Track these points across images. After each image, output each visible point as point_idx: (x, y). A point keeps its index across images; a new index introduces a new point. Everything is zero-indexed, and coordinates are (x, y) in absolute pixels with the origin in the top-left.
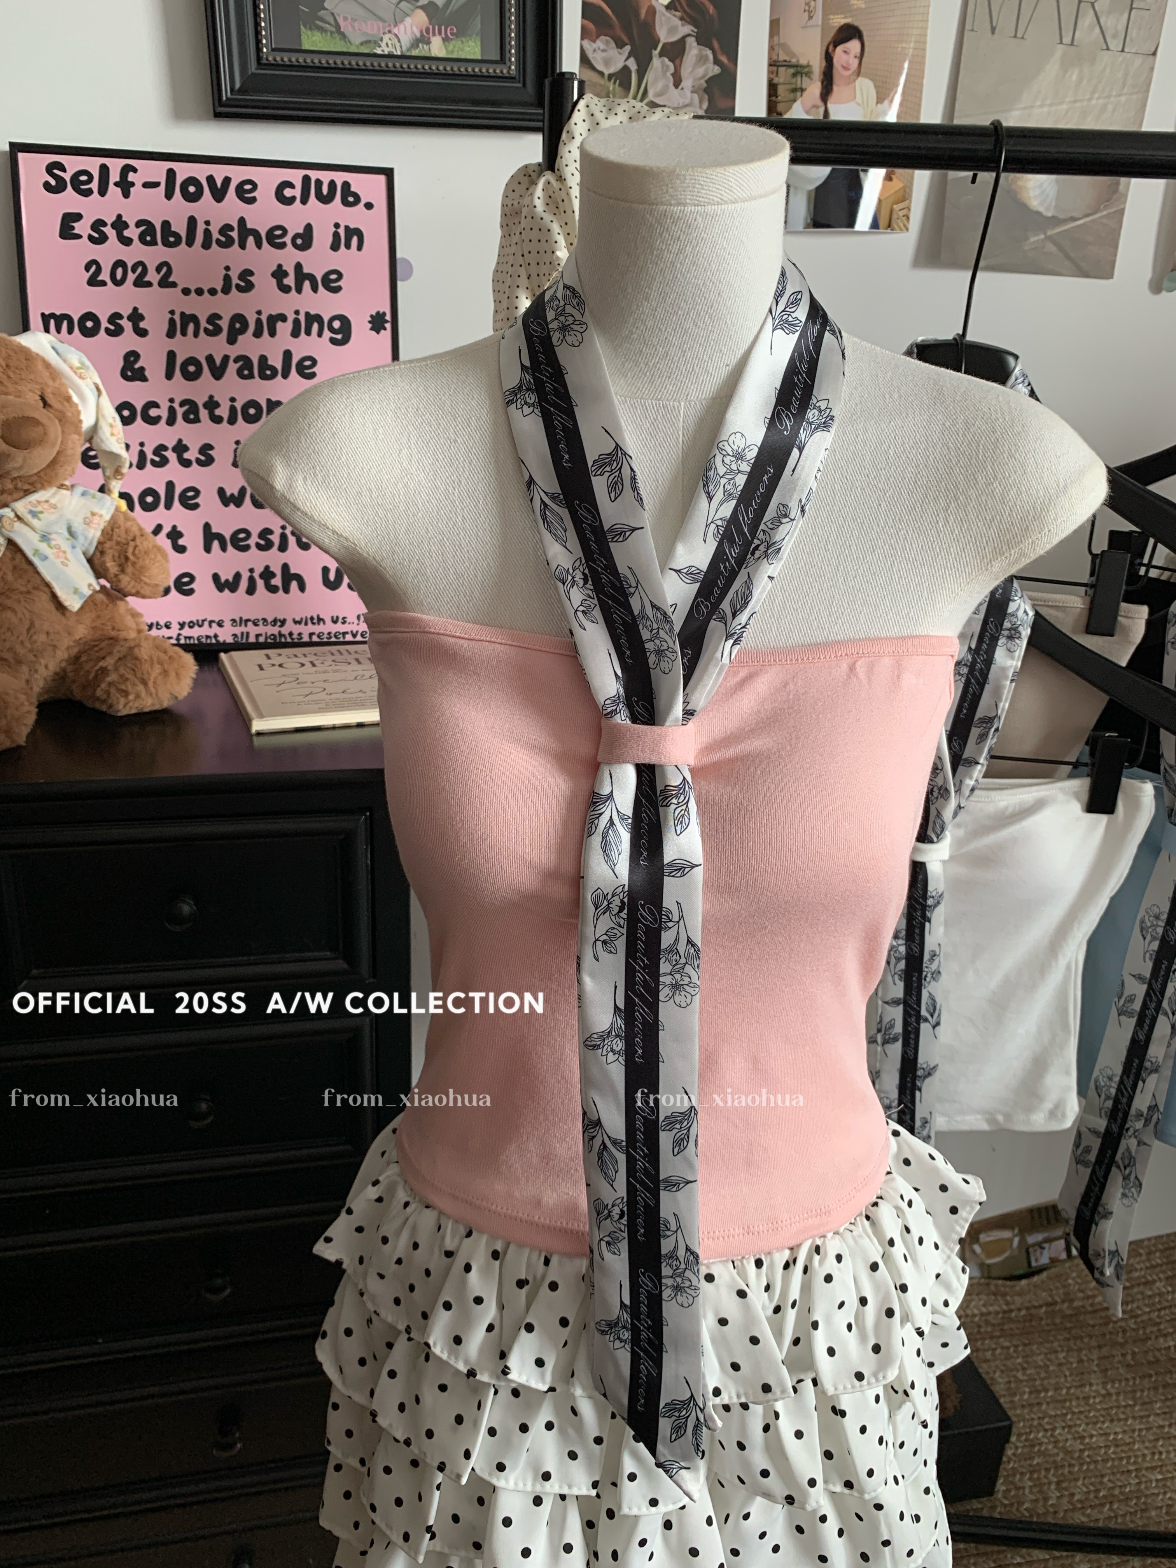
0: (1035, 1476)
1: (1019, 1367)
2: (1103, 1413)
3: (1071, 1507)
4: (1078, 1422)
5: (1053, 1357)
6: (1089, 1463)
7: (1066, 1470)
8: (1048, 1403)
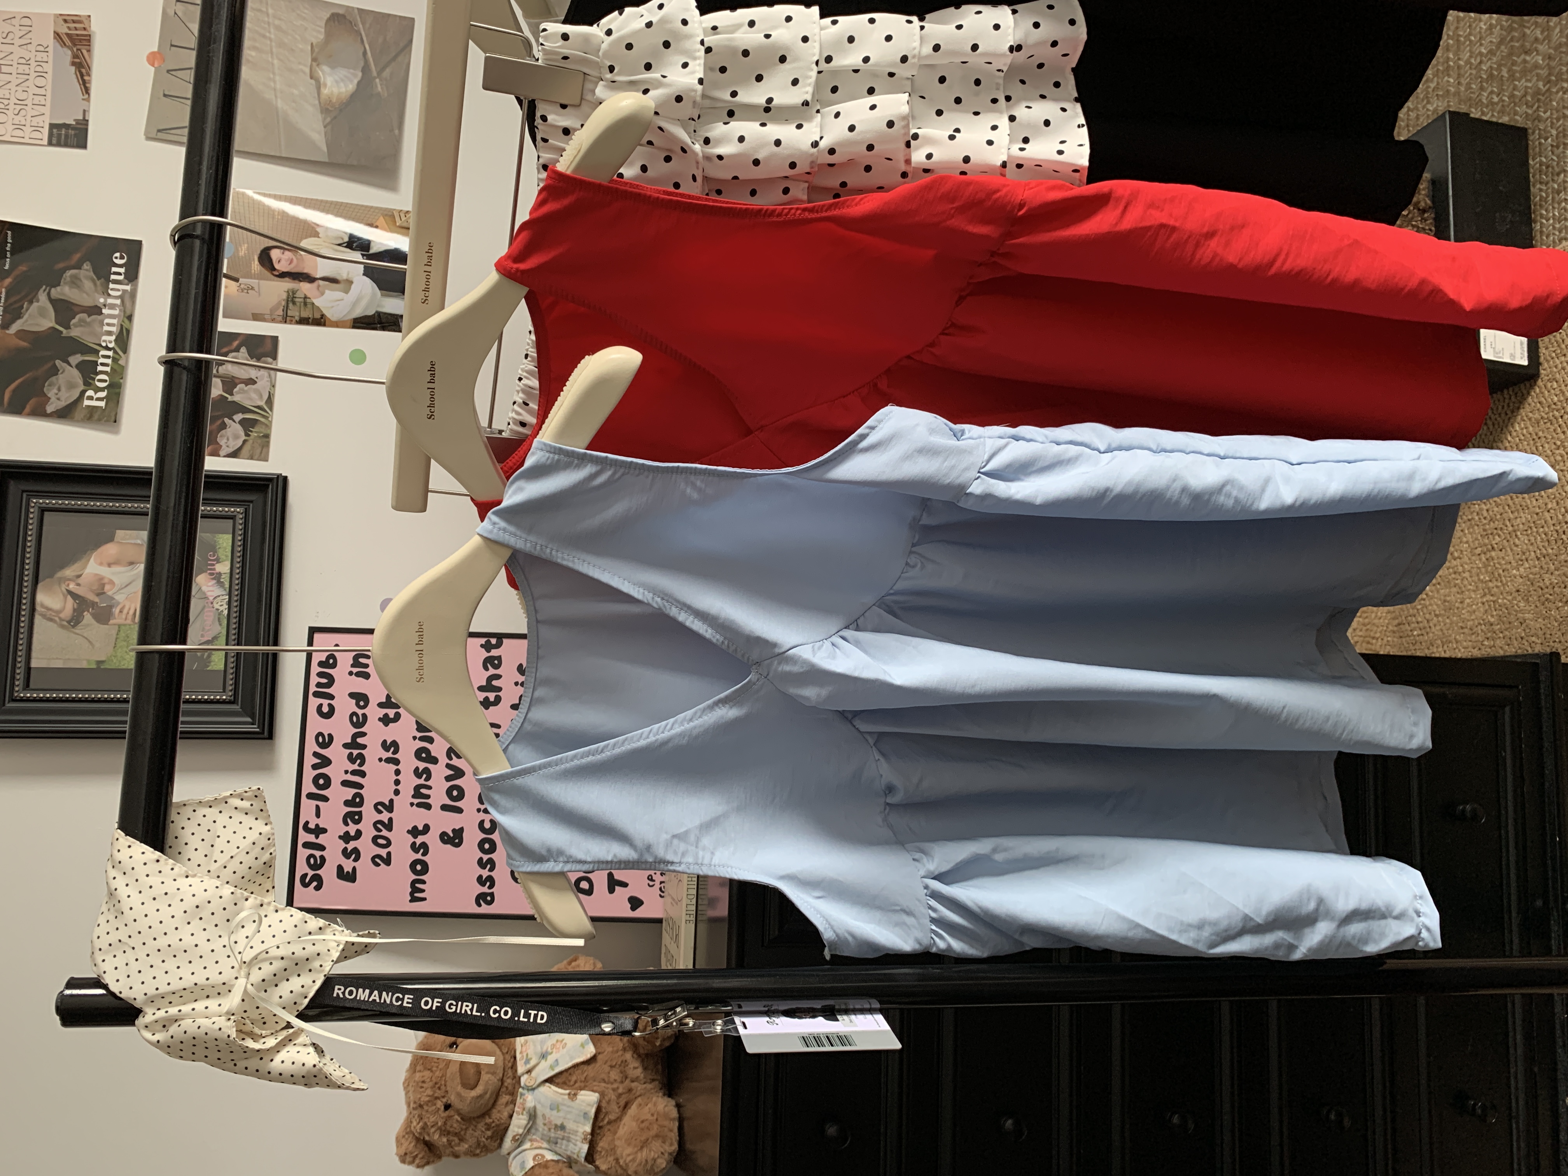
0: (1518, 75)
8: (1459, 59)
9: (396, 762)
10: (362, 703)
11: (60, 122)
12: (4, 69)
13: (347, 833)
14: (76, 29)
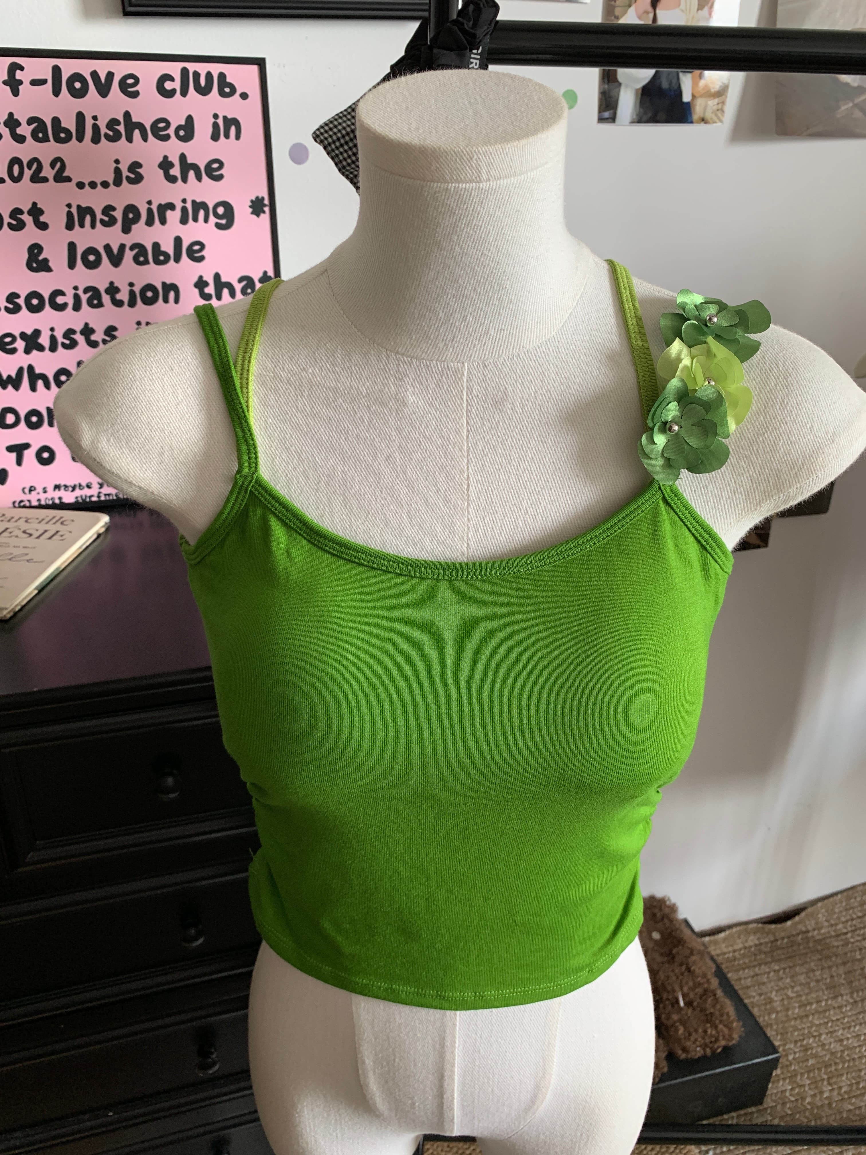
1: (788, 986)
2: (854, 1018)
3: (840, 1098)
4: (837, 1028)
5: (811, 975)
6: (849, 1061)
7: (833, 1068)
9: (118, 182)
10: (182, 133)
13: (19, 124)
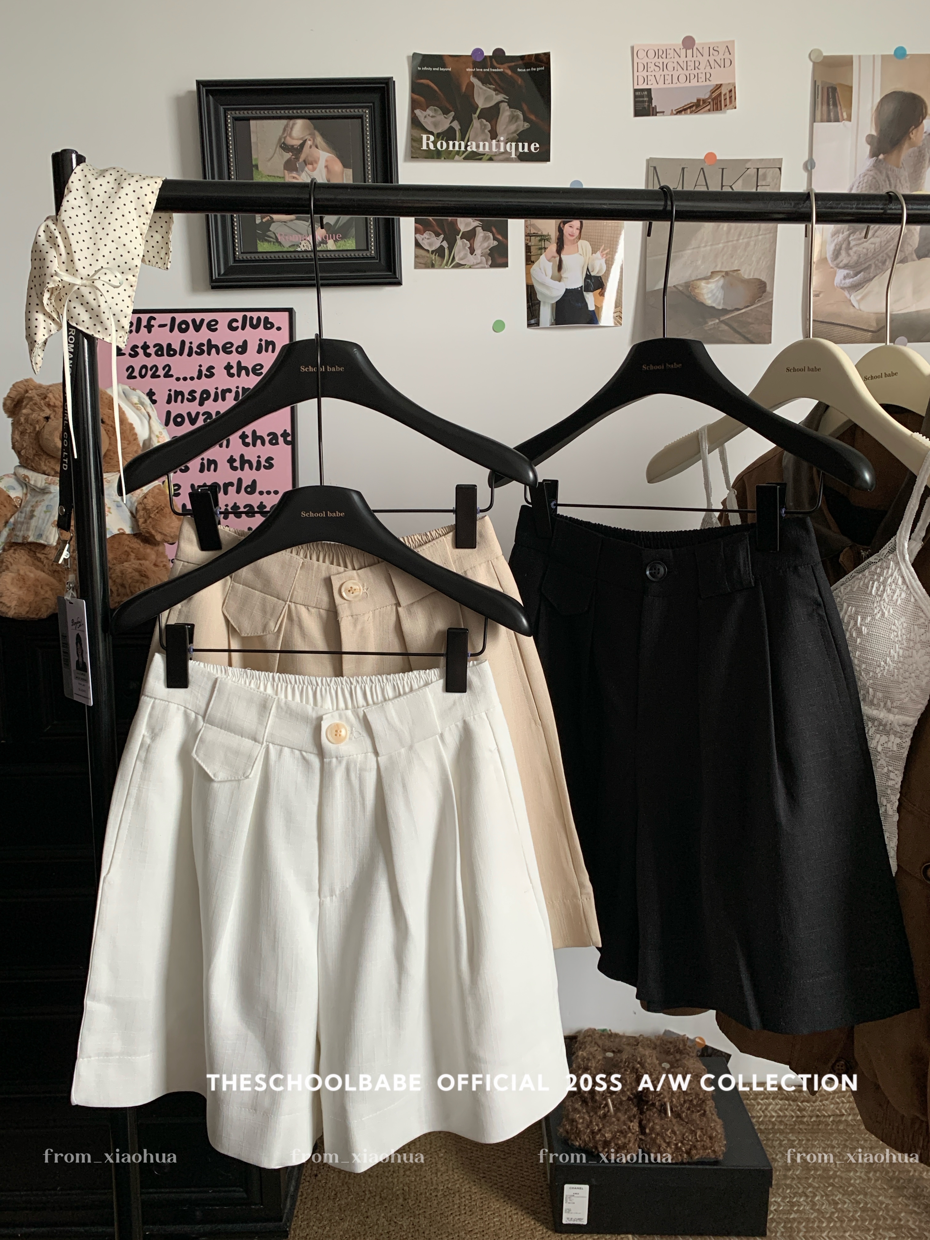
9: (199, 377)
10: (240, 350)
11: (653, 96)
12: (689, 52)
13: (148, 347)
14: (725, 99)
